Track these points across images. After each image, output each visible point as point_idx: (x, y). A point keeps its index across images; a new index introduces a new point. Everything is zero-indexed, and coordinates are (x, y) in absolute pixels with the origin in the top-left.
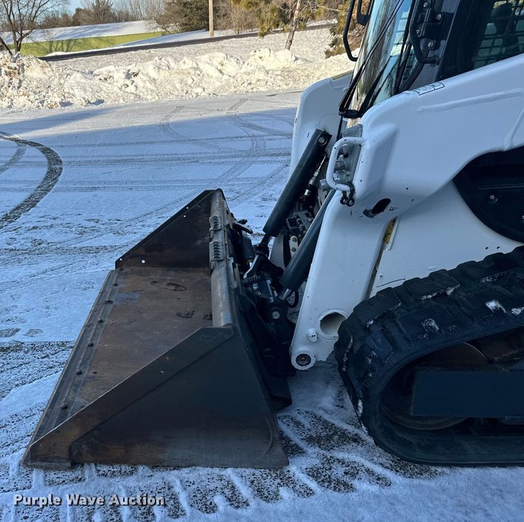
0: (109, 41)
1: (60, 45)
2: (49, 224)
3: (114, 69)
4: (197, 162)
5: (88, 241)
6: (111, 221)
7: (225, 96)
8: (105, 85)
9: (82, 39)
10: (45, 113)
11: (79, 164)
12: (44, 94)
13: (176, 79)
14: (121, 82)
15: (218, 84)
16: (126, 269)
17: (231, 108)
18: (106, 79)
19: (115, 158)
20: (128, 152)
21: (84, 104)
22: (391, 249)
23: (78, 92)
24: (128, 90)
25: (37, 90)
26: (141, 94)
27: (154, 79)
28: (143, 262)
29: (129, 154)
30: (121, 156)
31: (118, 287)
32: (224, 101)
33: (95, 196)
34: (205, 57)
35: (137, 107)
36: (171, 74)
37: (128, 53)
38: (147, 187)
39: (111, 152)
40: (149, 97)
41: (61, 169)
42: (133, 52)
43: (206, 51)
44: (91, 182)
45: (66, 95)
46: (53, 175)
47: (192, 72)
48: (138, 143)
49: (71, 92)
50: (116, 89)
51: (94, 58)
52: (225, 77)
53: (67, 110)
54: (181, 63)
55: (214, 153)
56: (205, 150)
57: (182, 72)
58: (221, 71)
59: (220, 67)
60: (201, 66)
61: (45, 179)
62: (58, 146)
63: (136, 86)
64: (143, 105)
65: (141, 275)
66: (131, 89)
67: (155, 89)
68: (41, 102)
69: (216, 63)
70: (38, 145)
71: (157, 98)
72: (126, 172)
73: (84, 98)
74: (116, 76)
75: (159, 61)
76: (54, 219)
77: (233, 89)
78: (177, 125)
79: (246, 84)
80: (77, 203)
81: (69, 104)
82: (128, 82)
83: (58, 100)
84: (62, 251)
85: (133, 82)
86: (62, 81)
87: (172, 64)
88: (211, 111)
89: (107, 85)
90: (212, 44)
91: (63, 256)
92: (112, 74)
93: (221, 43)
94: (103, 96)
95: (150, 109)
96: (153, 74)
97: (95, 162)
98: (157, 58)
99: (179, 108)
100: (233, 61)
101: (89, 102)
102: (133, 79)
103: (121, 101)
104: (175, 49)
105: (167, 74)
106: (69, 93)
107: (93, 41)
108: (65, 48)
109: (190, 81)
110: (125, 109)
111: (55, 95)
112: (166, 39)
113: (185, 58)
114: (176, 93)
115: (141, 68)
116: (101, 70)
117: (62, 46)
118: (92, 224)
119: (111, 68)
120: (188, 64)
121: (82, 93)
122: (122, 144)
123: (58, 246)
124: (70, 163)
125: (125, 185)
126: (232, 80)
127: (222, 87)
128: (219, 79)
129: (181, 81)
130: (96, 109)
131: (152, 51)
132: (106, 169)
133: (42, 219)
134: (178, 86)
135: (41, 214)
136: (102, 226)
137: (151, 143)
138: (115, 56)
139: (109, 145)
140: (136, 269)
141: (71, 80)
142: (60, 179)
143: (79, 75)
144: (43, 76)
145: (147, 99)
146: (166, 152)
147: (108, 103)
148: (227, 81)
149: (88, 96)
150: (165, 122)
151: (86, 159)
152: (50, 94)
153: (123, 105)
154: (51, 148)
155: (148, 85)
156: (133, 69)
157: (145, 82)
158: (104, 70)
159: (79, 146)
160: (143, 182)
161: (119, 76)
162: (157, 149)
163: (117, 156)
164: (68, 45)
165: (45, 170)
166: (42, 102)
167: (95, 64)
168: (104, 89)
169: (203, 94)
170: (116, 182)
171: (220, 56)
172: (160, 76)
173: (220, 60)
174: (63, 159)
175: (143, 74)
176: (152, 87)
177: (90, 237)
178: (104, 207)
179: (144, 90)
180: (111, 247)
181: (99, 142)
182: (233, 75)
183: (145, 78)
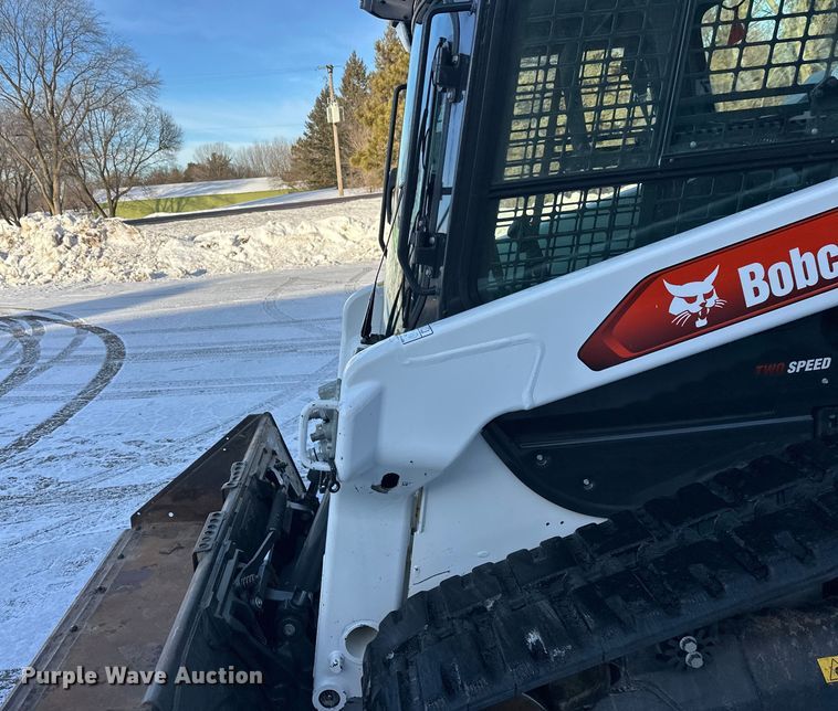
0: (229, 199)
1: (169, 204)
2: (72, 452)
3: (220, 235)
4: (295, 351)
5: (114, 479)
6: (159, 443)
7: (349, 264)
8: (207, 254)
9: (197, 197)
10: (131, 288)
11: (147, 357)
12: (130, 264)
13: (293, 245)
14: (228, 249)
15: (341, 251)
16: (146, 528)
17: (351, 280)
18: (209, 246)
19: (195, 348)
20: (215, 338)
21: (181, 275)
22: (422, 531)
23: (175, 263)
24: (236, 258)
25: (123, 260)
26: (252, 263)
27: (267, 246)
28: (171, 515)
29: (215, 341)
30: (204, 345)
31: (124, 560)
32: (346, 271)
33: (151, 403)
34: (326, 222)
35: (244, 279)
36: (287, 240)
37: (241, 216)
38: (223, 389)
39: (192, 339)
40: (262, 266)
41: (120, 365)
42: (247, 215)
43: (332, 214)
44: (153, 384)
45: (159, 265)
46: (107, 373)
47: (312, 237)
48: (230, 326)
49: (166, 261)
50: (221, 257)
51: (200, 220)
52: (350, 243)
53: (159, 283)
54: (298, 228)
55: (318, 339)
56: (308, 334)
57: (300, 238)
58: (344, 237)
59: (343, 232)
60: (322, 231)
61: (94, 380)
62: (128, 333)
63: (246, 254)
64: (252, 275)
65: (165, 537)
66: (240, 256)
67: (269, 257)
68: (126, 274)
69: (338, 227)
70: (104, 331)
71: (271, 266)
72: (205, 367)
73: (181, 269)
74: (222, 242)
75: (272, 226)
76: (83, 443)
77: (358, 257)
78: (284, 302)
79: (372, 251)
80: (123, 416)
81: (162, 275)
82: (236, 249)
83: (148, 271)
84: (73, 496)
85: (242, 249)
86: (155, 249)
87: (288, 230)
88: (328, 283)
89: (210, 252)
90: (337, 206)
91: (71, 506)
92: (216, 241)
93: (348, 204)
94: (205, 265)
95: (260, 281)
96: (267, 240)
97: (170, 353)
98: (270, 223)
99: (292, 280)
100: (358, 225)
101: (187, 273)
102: (242, 245)
103: (228, 271)
104: (295, 211)
105: (282, 240)
106: (162, 263)
107: (208, 199)
108: (175, 207)
109: (309, 248)
110: (230, 281)
111: (145, 265)
112: (292, 198)
113: (303, 223)
114: (294, 261)
115: (252, 234)
116: (204, 235)
117: (171, 206)
118: (133, 448)
119: (216, 233)
120: (306, 228)
121: (180, 263)
122: (211, 328)
123: (71, 488)
124: (135, 355)
125: (197, 386)
126: (356, 247)
127: (346, 254)
128: (343, 246)
129: (299, 248)
130: (196, 281)
131: (269, 213)
132: (178, 364)
133: (66, 444)
134: (296, 253)
135: (68, 436)
136: (143, 453)
137: (248, 325)
138: (225, 218)
139: (194, 329)
140: (160, 525)
141: (166, 248)
142: (113, 381)
143: (176, 241)
144: (131, 244)
145: (259, 269)
146: (260, 339)
147: (212, 273)
148: (352, 248)
149: (187, 266)
150: (271, 298)
151: (158, 350)
152: (139, 264)
153: (228, 276)
154: (119, 336)
155: (261, 252)
156: (242, 234)
157: (256, 249)
158: (208, 236)
159: (156, 331)
160: (219, 381)
161: (225, 243)
162: (250, 334)
163: (199, 345)
164: (179, 204)
165: (99, 367)
166: (128, 274)
167: (200, 227)
168: (207, 257)
169: (325, 262)
170: (186, 383)
171: (342, 220)
172: (274, 243)
173: (342, 224)
174: (127, 351)
175: (254, 240)
176: (265, 255)
177: (122, 470)
178: (157, 421)
179: (255, 258)
180: (144, 486)
181: (182, 326)
182: (357, 240)
183: (256, 245)
